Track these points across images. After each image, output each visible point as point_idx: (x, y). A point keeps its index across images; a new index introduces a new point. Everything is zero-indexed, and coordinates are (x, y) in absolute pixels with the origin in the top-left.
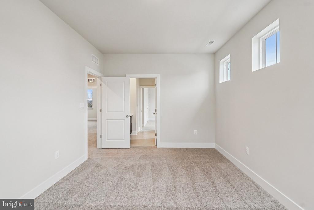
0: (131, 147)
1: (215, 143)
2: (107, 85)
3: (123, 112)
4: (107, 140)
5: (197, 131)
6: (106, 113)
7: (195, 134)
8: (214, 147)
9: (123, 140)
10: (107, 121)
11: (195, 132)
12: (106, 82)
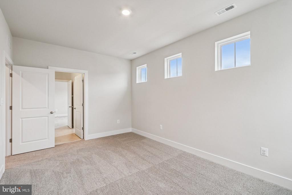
0: (56, 146)
1: (132, 127)
2: (22, 76)
3: (46, 108)
4: (21, 144)
5: (119, 120)
6: (21, 110)
7: (118, 123)
8: (131, 131)
9: (46, 140)
10: (22, 121)
11: (118, 122)
12: (21, 72)
